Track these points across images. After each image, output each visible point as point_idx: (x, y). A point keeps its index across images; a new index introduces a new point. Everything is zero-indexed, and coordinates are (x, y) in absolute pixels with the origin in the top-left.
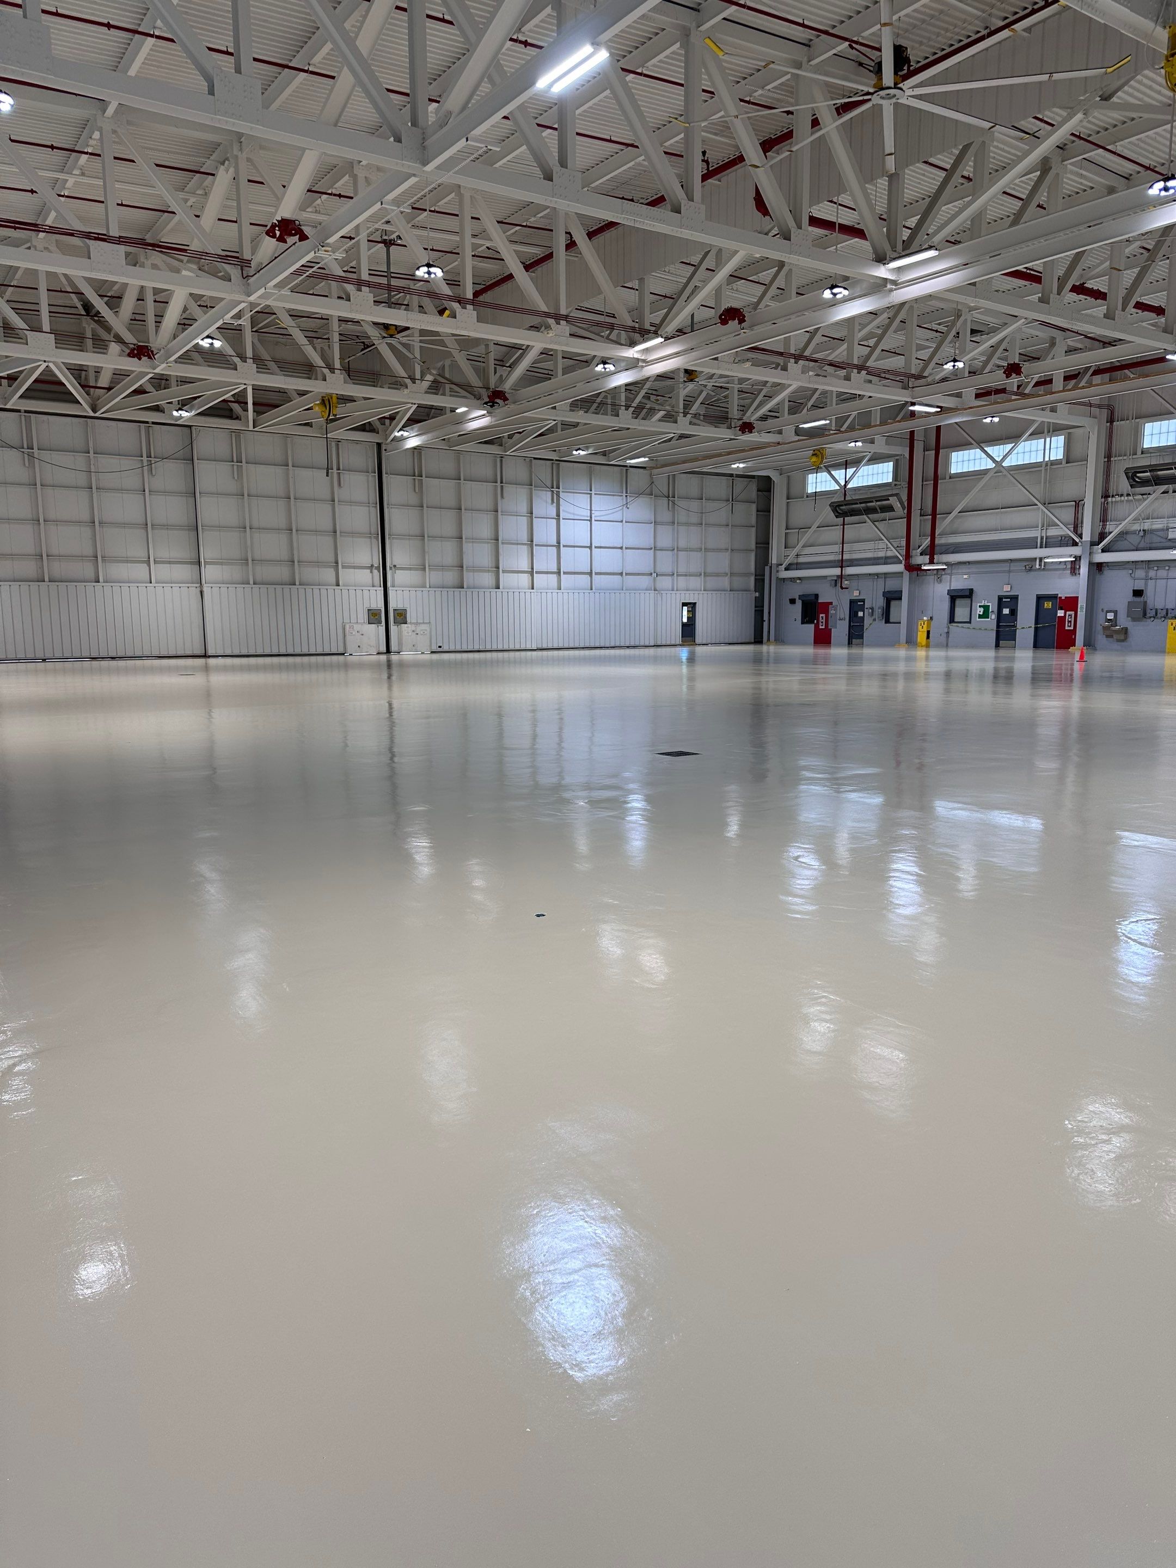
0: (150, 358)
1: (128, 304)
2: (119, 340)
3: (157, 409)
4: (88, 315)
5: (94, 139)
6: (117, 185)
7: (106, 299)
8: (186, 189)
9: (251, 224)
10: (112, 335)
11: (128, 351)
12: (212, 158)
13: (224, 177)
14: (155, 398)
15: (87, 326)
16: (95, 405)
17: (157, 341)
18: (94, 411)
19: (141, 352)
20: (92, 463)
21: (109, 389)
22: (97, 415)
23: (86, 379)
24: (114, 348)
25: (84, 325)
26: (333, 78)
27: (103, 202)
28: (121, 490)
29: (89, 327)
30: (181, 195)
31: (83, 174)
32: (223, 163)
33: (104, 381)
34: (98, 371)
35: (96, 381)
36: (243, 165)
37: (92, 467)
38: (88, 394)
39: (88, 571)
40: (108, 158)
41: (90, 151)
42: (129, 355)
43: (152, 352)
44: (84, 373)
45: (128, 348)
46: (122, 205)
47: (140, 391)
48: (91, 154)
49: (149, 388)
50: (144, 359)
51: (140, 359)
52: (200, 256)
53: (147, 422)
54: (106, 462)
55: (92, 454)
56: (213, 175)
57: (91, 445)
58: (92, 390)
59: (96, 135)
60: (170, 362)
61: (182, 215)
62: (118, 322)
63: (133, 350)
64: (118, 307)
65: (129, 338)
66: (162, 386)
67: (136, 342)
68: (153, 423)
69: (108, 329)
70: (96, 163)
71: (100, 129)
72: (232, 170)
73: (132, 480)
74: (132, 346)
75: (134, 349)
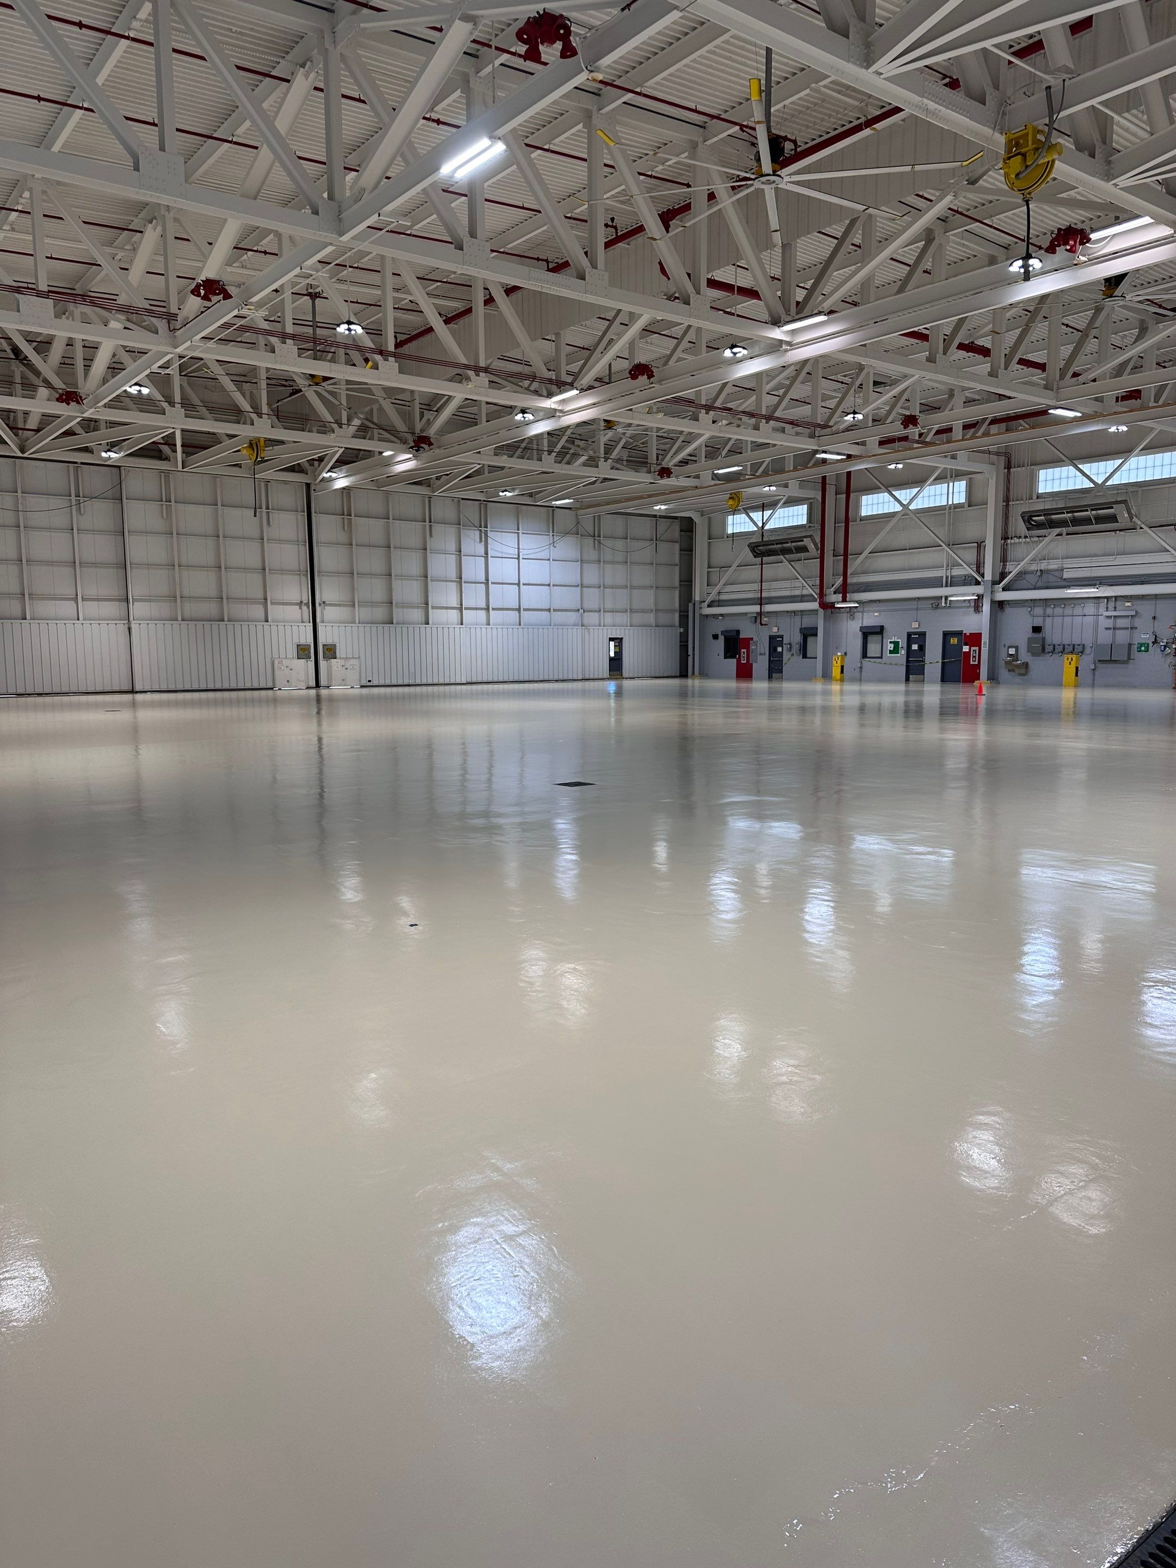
0: (78, 403)
1: (57, 352)
2: (48, 384)
3: (87, 450)
4: (17, 358)
5: (25, 198)
6: (47, 240)
7: (35, 344)
8: (115, 244)
9: (178, 277)
10: (41, 379)
11: (57, 396)
12: (140, 216)
13: (151, 235)
14: (83, 439)
15: (16, 369)
16: (24, 446)
17: (86, 386)
18: (23, 451)
19: (69, 397)
20: (20, 501)
21: (38, 431)
22: (25, 455)
23: (15, 420)
24: (43, 392)
25: (14, 368)
26: (256, 148)
27: (32, 255)
28: (49, 529)
29: (18, 370)
30: (109, 250)
31: (13, 230)
32: (151, 222)
33: (33, 423)
34: (26, 413)
35: (25, 422)
36: (170, 225)
37: (20, 506)
38: (16, 435)
39: (15, 608)
40: (38, 214)
41: (20, 209)
42: (58, 400)
43: (81, 397)
44: (12, 414)
45: (57, 392)
46: (51, 258)
47: (70, 433)
48: (21, 212)
49: (79, 430)
50: (73, 404)
51: (68, 404)
52: (127, 310)
53: (76, 463)
54: (33, 501)
55: (19, 494)
56: (141, 232)
57: (19, 485)
58: (20, 432)
59: (27, 194)
60: (99, 407)
61: (108, 269)
62: (47, 367)
63: (61, 395)
64: (48, 351)
65: (58, 383)
66: (91, 429)
67: (63, 386)
68: (82, 463)
69: (37, 373)
70: (25, 218)
71: (30, 190)
72: (159, 229)
73: (60, 519)
74: (61, 391)
75: (63, 394)
